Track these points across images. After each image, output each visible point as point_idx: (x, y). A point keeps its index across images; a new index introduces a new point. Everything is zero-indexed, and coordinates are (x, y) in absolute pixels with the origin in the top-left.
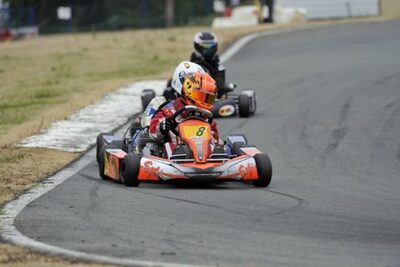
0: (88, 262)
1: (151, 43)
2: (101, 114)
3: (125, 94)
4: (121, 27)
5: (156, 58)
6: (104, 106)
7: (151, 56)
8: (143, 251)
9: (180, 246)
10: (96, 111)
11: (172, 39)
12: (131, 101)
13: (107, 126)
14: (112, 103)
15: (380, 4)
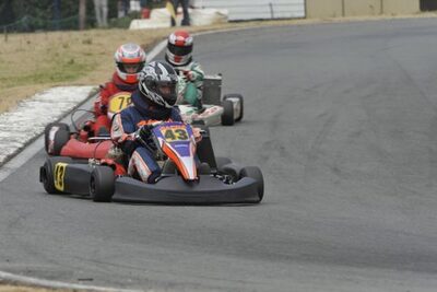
0: (15, 283)
1: (65, 46)
2: (17, 122)
3: (41, 101)
4: (32, 29)
5: (72, 62)
6: (20, 114)
7: (67, 60)
8: (71, 273)
9: (111, 267)
10: (12, 119)
11: (89, 42)
12: (48, 108)
13: (23, 135)
14: (28, 111)
15: (305, 4)
